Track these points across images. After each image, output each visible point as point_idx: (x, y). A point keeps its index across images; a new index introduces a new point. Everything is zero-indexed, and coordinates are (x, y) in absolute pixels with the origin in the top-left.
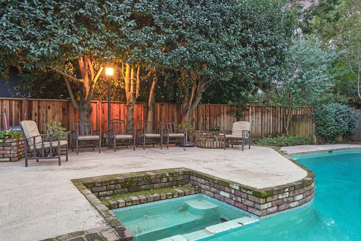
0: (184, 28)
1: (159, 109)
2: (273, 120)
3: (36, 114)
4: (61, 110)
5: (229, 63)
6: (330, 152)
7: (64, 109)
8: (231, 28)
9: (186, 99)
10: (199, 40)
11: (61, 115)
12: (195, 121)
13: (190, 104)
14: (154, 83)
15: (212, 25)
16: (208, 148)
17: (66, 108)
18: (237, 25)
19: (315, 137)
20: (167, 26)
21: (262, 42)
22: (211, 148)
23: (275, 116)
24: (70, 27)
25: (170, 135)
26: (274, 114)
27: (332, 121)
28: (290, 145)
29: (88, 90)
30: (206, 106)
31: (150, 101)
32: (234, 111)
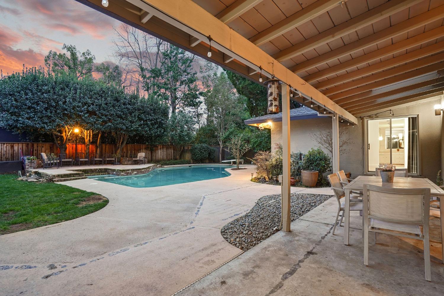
0: (110, 116)
1: (104, 147)
2: (173, 152)
3: (36, 150)
4: (49, 148)
5: (132, 129)
6: (190, 166)
7: (51, 148)
8: (133, 115)
9: (118, 142)
10: (117, 120)
11: (49, 150)
12: (125, 153)
13: (120, 144)
14: (100, 135)
15: (124, 114)
17: (52, 147)
18: (136, 113)
20: (103, 115)
21: (149, 119)
22: (127, 165)
23: (175, 150)
24: (61, 118)
25: (107, 159)
26: (174, 149)
27: (199, 153)
29: (65, 139)
31: (98, 143)
32: (148, 148)
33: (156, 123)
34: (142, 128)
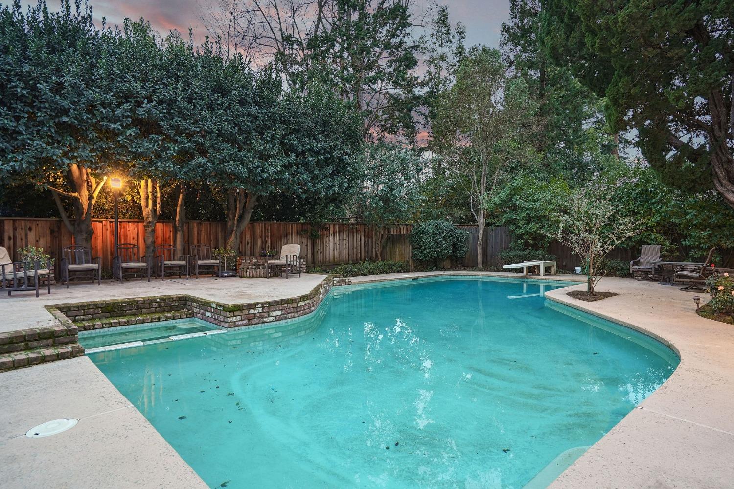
0: (203, 136)
1: (195, 229)
2: (365, 242)
3: (10, 238)
4: (48, 232)
5: (266, 175)
6: (414, 279)
7: (52, 232)
8: (267, 135)
9: (231, 216)
10: (223, 150)
11: (49, 238)
12: (249, 245)
13: (236, 222)
14: (181, 195)
15: (241, 132)
16: (250, 277)
17: (56, 229)
18: (275, 130)
19: (411, 263)
20: (180, 134)
21: (311, 150)
22: (253, 277)
23: (368, 237)
24: (52, 137)
25: (200, 262)
26: (366, 234)
27: (430, 243)
28: (377, 274)
29: (85, 206)
30: (265, 224)
31: (177, 219)
32: (306, 231)
33: (329, 161)
34: (293, 175)
